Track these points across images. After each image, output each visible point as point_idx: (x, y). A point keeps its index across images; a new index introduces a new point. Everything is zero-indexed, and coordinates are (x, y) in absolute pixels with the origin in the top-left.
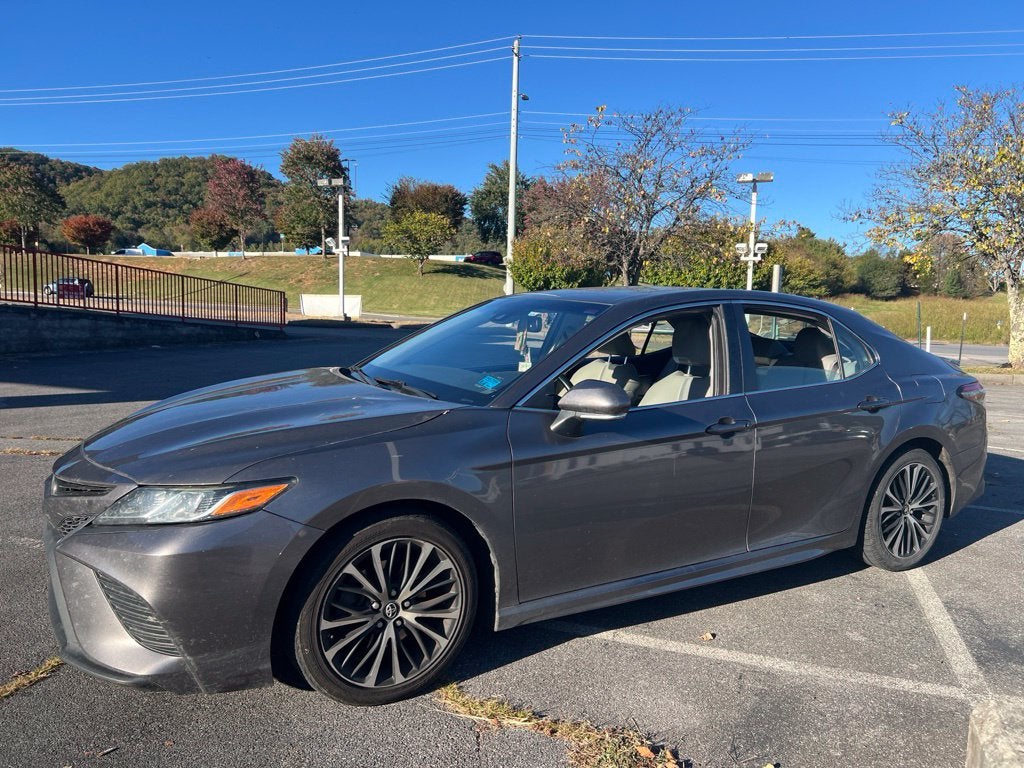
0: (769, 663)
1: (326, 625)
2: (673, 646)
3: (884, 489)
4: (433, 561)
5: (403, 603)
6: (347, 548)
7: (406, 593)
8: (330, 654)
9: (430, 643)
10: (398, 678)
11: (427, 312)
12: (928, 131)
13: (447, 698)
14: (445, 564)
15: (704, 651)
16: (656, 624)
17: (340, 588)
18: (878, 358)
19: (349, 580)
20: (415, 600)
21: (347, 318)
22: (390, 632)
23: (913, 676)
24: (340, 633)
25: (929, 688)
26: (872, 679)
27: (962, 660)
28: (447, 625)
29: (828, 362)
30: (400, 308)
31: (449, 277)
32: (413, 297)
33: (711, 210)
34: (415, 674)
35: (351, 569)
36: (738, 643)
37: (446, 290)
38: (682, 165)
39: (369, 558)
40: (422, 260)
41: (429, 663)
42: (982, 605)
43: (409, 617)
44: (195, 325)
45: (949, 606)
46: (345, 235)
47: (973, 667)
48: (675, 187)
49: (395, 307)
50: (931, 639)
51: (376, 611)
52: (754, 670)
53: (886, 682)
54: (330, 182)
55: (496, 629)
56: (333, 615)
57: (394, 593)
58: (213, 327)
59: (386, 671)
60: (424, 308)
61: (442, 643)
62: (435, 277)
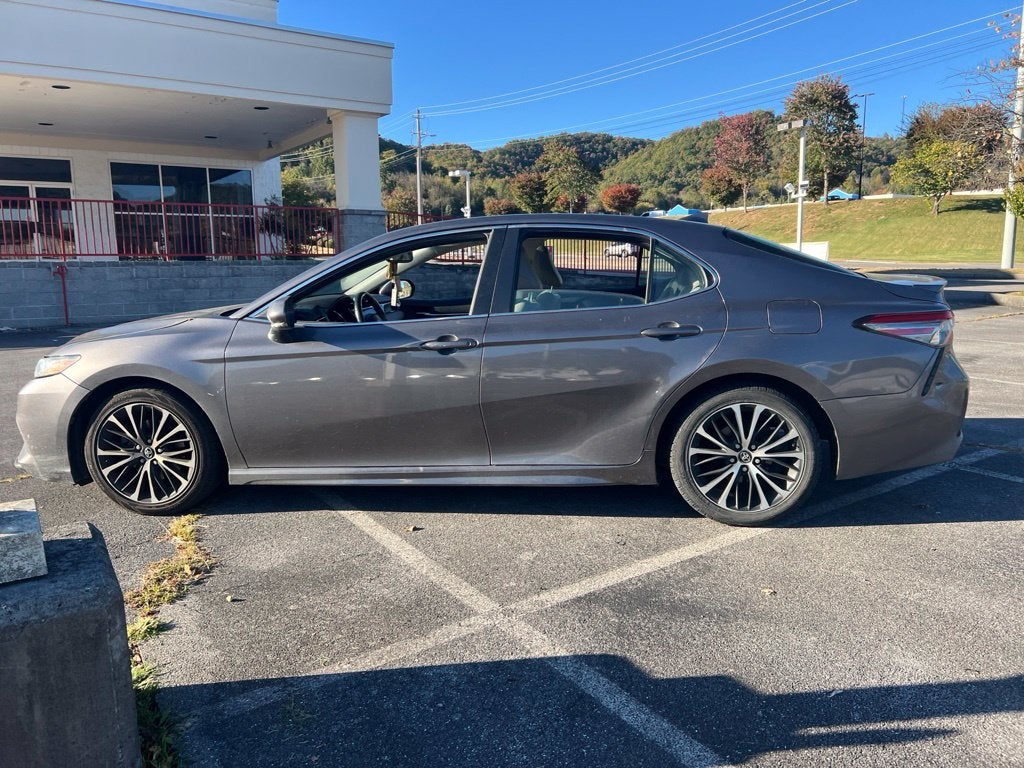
0: (406, 553)
1: (101, 452)
2: (373, 528)
4: (171, 423)
5: (156, 449)
7: (156, 442)
8: (106, 472)
9: (176, 482)
10: (154, 499)
11: (935, 257)
14: (180, 427)
15: (385, 536)
17: (108, 431)
18: (717, 278)
19: (114, 426)
20: (164, 448)
22: (147, 467)
24: (111, 459)
28: (190, 470)
30: (902, 253)
31: (973, 214)
32: (921, 241)
34: (166, 500)
35: (112, 419)
37: (967, 229)
39: (124, 413)
40: (939, 198)
43: (160, 459)
46: (805, 179)
49: (897, 252)
51: (139, 451)
52: (383, 554)
55: (230, 483)
56: (105, 447)
57: (149, 441)
59: (145, 492)
60: (934, 253)
62: (954, 216)
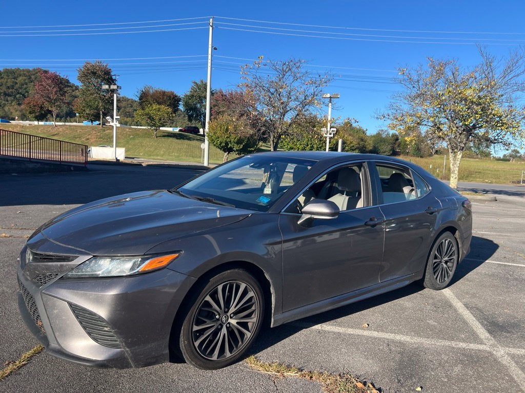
0: (398, 337)
1: (196, 328)
2: (350, 331)
3: (435, 251)
4: (245, 292)
5: (230, 314)
6: (207, 287)
7: (232, 310)
8: (197, 344)
9: (242, 335)
10: (228, 354)
11: (159, 157)
12: (415, 78)
13: (250, 362)
14: (251, 294)
15: (366, 333)
16: (339, 320)
17: (203, 309)
18: (430, 188)
19: (207, 304)
20: (235, 313)
21: (118, 160)
22: (224, 331)
23: (464, 341)
24: (201, 332)
25: (473, 346)
26: (447, 343)
27: (482, 333)
28: (250, 325)
29: (406, 190)
30: (144, 155)
31: (171, 139)
32: (151, 149)
33: (314, 111)
34: (236, 352)
35: (208, 298)
36: (380, 328)
37: (170, 146)
38: (300, 88)
39: (216, 292)
40: (157, 129)
41: (242, 346)
42: (480, 305)
43: (233, 322)
44: (37, 163)
45: (467, 306)
46: (117, 116)
47: (487, 335)
48: (297, 99)
49: (141, 154)
50: (465, 322)
51: (218, 320)
52: (393, 341)
53: (453, 344)
54: (110, 87)
55: (272, 326)
56: (198, 323)
57: (226, 310)
58: (47, 164)
59: (222, 351)
60: (158, 155)
61: (248, 335)
62: (163, 139)
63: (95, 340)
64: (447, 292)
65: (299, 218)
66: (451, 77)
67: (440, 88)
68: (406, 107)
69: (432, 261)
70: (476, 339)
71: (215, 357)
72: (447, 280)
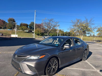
0: (80, 69)
1: (48, 68)
2: (72, 68)
3: (84, 54)
7: (54, 65)
8: (48, 71)
9: (55, 69)
10: (53, 73)
13: (56, 74)
14: (56, 62)
15: (75, 69)
16: (69, 66)
19: (50, 64)
20: (54, 66)
21: (16, 37)
22: (52, 69)
24: (49, 69)
26: (89, 70)
28: (56, 68)
29: (78, 43)
30: (21, 36)
33: (56, 28)
35: (50, 63)
36: (77, 68)
37: (26, 34)
39: (51, 62)
40: (24, 31)
41: (55, 71)
42: (92, 63)
43: (54, 67)
47: (95, 68)
50: (91, 66)
51: (51, 67)
52: (80, 70)
53: (90, 70)
54: (15, 23)
56: (49, 67)
59: (52, 73)
60: (24, 36)
61: (56, 69)
63: (32, 71)
64: (86, 61)
65: (63, 48)
66: (80, 22)
67: (79, 24)
68: (72, 27)
69: (83, 55)
70: (93, 69)
71: (51, 74)
72: (86, 59)
